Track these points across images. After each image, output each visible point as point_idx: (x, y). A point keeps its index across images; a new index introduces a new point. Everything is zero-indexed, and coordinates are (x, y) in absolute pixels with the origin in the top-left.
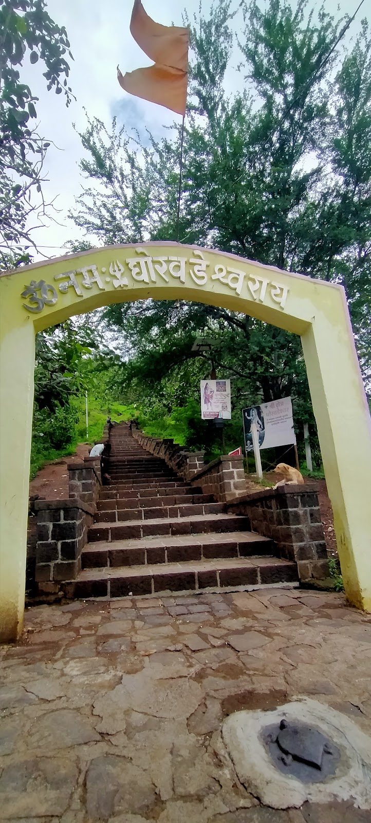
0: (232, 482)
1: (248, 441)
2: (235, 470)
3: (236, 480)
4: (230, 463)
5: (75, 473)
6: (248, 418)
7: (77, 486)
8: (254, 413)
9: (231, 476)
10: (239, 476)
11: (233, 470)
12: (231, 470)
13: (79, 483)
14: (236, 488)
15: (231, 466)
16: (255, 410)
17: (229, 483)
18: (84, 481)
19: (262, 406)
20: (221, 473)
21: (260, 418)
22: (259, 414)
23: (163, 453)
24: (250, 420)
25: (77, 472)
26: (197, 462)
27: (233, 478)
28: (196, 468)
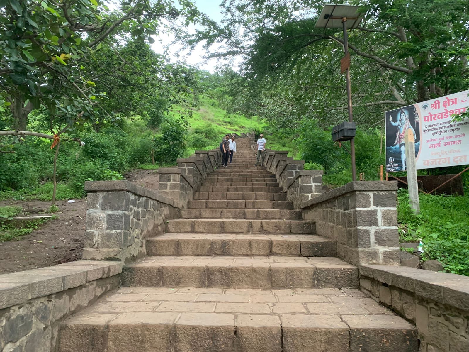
0: (372, 230)
1: (391, 158)
2: (380, 210)
3: (381, 226)
4: (371, 194)
5: (97, 197)
6: (394, 124)
7: (98, 220)
8: (404, 116)
9: (372, 220)
10: (387, 220)
11: (376, 208)
12: (372, 208)
13: (102, 215)
14: (380, 241)
15: (372, 200)
16: (406, 112)
17: (367, 232)
18: (110, 212)
19: (418, 106)
20: (351, 211)
21: (413, 125)
22: (412, 118)
23: (275, 167)
24: (396, 127)
25: (100, 195)
26: (313, 184)
27: (375, 223)
28: (311, 191)
